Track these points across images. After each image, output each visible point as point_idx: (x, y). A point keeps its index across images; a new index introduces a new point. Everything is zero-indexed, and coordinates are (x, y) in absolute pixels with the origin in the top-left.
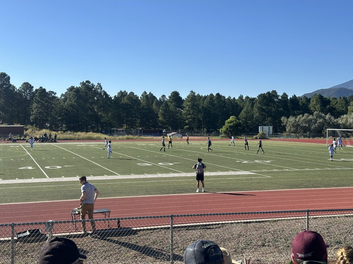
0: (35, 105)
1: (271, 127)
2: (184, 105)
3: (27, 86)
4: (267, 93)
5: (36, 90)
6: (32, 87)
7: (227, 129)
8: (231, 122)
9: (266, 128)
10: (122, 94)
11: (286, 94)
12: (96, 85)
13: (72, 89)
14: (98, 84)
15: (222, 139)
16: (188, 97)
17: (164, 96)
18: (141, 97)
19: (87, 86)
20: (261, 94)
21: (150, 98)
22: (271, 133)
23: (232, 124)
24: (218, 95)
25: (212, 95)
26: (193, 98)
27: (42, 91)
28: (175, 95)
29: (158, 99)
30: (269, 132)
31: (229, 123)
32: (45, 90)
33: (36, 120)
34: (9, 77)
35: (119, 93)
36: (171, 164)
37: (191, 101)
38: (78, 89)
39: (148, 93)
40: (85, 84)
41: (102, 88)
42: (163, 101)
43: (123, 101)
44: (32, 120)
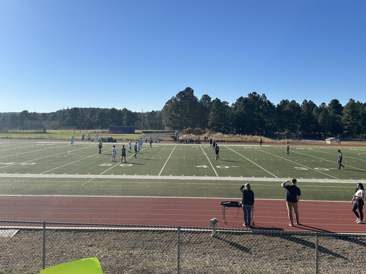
0: (212, 113)
2: (343, 112)
3: (206, 98)
5: (213, 101)
6: (210, 98)
10: (285, 102)
12: (261, 95)
13: (241, 99)
14: (263, 94)
16: (348, 104)
17: (324, 104)
18: (302, 105)
19: (254, 97)
21: (310, 105)
26: (353, 105)
28: (335, 103)
29: (318, 106)
32: (219, 100)
33: (213, 125)
34: (193, 90)
35: (281, 102)
36: (327, 170)
37: (351, 108)
38: (246, 99)
39: (308, 101)
40: (252, 95)
41: (266, 98)
42: (324, 108)
43: (285, 109)
44: (210, 125)
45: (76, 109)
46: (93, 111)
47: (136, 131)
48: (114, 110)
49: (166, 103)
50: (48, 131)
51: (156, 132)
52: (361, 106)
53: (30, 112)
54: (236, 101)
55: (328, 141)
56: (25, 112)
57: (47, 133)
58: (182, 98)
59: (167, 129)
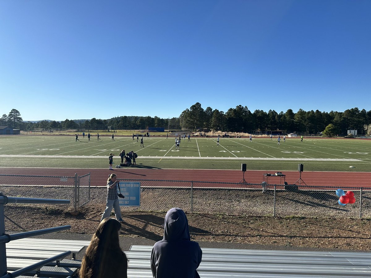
0: (213, 118)
1: (356, 131)
2: (295, 117)
3: (209, 109)
4: (351, 110)
5: (214, 111)
6: (212, 109)
7: (327, 131)
8: (329, 127)
9: (353, 131)
10: (257, 111)
11: (364, 110)
12: (245, 107)
13: (231, 109)
14: (246, 106)
15: (323, 138)
16: (298, 112)
17: (282, 112)
18: (268, 113)
19: (240, 108)
20: (347, 110)
21: (273, 113)
22: (356, 134)
23: (330, 129)
24: (317, 111)
25: (312, 111)
26: (302, 113)
27: (217, 111)
28: (290, 111)
29: (279, 114)
30: (354, 134)
31: (328, 128)
32: (218, 110)
33: (214, 126)
34: (200, 104)
35: (255, 111)
36: (302, 153)
37: (300, 115)
38: (235, 110)
39: (272, 111)
40: (239, 107)
41: (247, 109)
42: (282, 115)
43: (258, 115)
44: (212, 126)
45: (125, 117)
46: (136, 118)
47: (165, 130)
48: (149, 118)
49: (182, 113)
50: (110, 131)
51: (178, 131)
52: (306, 113)
53: (97, 119)
54: (228, 111)
55: (289, 136)
56: (94, 119)
57: (110, 132)
58: (193, 109)
59: (184, 129)
